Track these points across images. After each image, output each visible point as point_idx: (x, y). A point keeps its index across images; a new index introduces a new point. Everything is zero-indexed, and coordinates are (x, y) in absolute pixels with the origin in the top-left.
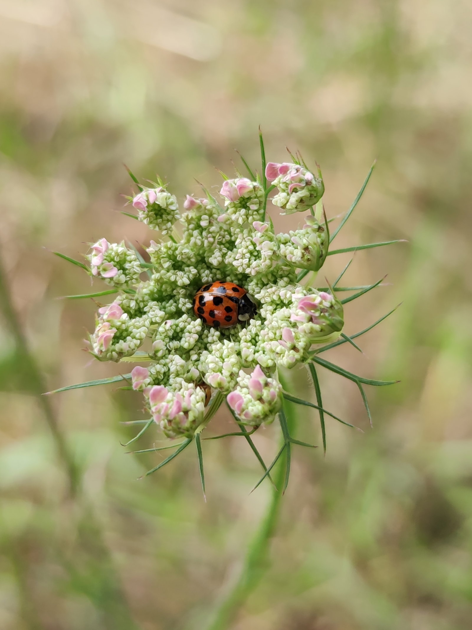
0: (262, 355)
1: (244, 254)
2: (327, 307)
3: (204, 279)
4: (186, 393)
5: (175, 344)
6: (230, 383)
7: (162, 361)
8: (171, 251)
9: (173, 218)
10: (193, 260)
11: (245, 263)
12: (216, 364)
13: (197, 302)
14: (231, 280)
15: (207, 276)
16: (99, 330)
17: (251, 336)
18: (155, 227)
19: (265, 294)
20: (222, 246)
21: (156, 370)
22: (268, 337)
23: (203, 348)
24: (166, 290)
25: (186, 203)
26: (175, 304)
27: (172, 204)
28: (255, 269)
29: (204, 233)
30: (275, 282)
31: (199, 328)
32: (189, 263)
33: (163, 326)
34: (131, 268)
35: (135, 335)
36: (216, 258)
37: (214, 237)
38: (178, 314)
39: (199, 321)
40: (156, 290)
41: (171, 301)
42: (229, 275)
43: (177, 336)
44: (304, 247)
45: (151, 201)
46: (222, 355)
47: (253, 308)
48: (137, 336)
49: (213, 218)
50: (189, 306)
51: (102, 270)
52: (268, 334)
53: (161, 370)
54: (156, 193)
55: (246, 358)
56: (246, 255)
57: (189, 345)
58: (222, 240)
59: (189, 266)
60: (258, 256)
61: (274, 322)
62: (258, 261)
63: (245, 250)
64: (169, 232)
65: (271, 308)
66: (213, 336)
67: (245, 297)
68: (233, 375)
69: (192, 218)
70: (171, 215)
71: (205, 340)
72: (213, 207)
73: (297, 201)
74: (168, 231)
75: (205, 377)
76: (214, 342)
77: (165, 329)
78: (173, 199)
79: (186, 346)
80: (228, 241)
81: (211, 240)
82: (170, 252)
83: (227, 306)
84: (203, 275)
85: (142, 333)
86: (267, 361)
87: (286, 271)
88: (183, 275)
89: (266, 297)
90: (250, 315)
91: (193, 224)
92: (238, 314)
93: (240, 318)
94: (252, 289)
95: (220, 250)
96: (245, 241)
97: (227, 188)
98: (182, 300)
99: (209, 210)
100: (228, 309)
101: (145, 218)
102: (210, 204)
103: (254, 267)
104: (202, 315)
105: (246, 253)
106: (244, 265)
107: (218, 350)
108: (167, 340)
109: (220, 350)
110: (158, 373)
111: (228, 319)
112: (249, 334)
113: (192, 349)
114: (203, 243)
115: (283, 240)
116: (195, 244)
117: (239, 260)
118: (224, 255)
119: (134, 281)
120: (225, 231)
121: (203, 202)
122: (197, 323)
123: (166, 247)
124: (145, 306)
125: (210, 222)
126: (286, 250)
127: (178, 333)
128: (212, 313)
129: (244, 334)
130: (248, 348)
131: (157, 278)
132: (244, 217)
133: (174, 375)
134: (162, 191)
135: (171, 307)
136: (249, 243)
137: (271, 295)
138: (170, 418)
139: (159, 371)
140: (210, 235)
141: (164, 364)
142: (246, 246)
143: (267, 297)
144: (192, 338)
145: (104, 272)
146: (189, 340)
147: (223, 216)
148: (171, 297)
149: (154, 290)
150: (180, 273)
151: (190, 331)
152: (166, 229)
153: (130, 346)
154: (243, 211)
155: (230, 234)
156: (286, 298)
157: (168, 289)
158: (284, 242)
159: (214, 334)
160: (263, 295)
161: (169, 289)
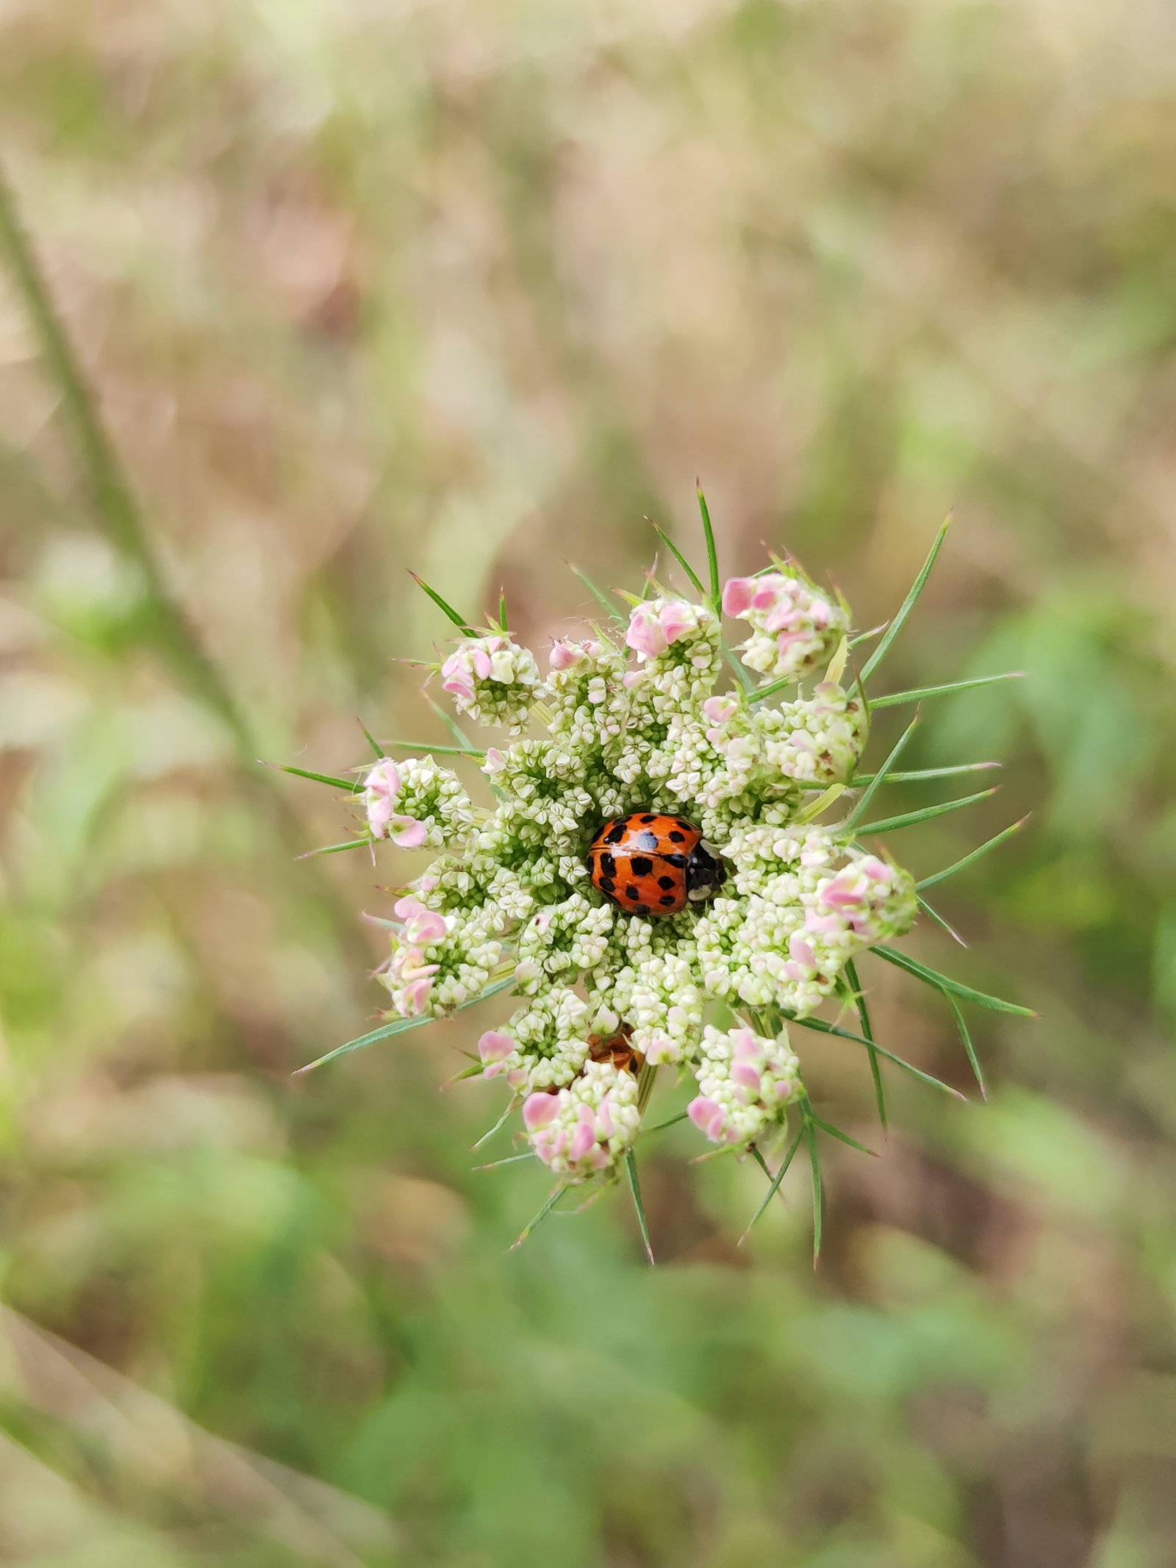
0: (748, 978)
1: (689, 762)
2: (883, 898)
3: (607, 811)
5: (560, 960)
6: (687, 1048)
7: (538, 1003)
8: (531, 760)
9: (529, 697)
10: (581, 774)
11: (693, 783)
12: (653, 1010)
14: (662, 805)
15: (611, 804)
16: (401, 965)
17: (718, 932)
18: (493, 721)
19: (741, 846)
20: (639, 738)
21: (528, 1026)
22: (758, 943)
23: (618, 957)
24: (528, 838)
25: (554, 656)
26: (550, 867)
27: (525, 671)
28: (715, 793)
29: (598, 715)
30: (758, 815)
31: (608, 925)
32: (571, 780)
33: (533, 929)
34: (452, 812)
35: (476, 959)
36: (629, 768)
37: (619, 723)
38: (562, 890)
39: (607, 909)
40: (507, 840)
41: (542, 861)
42: (657, 795)
43: (562, 940)
44: (820, 752)
45: (482, 676)
46: (662, 982)
47: (718, 872)
48: (481, 962)
49: (615, 681)
50: (581, 871)
51: (392, 830)
52: (756, 937)
53: (538, 1025)
54: (489, 656)
55: (715, 989)
56: (692, 764)
57: (591, 959)
58: (638, 726)
59: (571, 786)
60: (717, 762)
61: (768, 914)
62: (719, 773)
63: (690, 752)
64: (525, 728)
65: (757, 874)
66: (638, 934)
68: (692, 1031)
69: (569, 683)
70: (525, 691)
71: (622, 942)
72: (613, 658)
74: (521, 728)
76: (641, 946)
77: (538, 934)
78: (526, 658)
79: (584, 962)
80: (648, 725)
81: (615, 729)
82: (531, 763)
83: (663, 875)
84: (603, 800)
85: (490, 955)
86: (759, 992)
87: (782, 790)
88: (563, 810)
89: (743, 852)
90: (713, 885)
91: (573, 694)
92: (688, 890)
93: (693, 896)
94: (710, 826)
95: (635, 746)
96: (689, 732)
97: (642, 631)
98: (565, 862)
99: (602, 666)
100: (666, 883)
101: (471, 707)
102: (605, 653)
103: (712, 789)
104: (612, 894)
105: (693, 760)
106: (690, 786)
107: (654, 974)
108: (544, 953)
109: (657, 974)
110: (532, 1032)
111: (667, 901)
112: (714, 931)
113: (597, 966)
114: (597, 736)
115: (769, 726)
116: (582, 741)
117: (680, 776)
118: (645, 758)
119: (460, 837)
120: (641, 704)
121: (590, 650)
122: (604, 913)
123: (522, 753)
124: (491, 880)
125: (608, 691)
126: (780, 752)
127: (563, 933)
128: (632, 892)
129: (704, 932)
130: (716, 961)
131: (506, 817)
132: (682, 683)
133: (565, 1033)
134: (503, 647)
135: (542, 873)
136: (697, 736)
137: (755, 848)
138: (571, 1158)
139: (536, 1027)
140: (611, 719)
141: (542, 1008)
142: (690, 743)
143: (746, 854)
144: (596, 945)
145: (397, 833)
146: (590, 950)
147: (635, 677)
148: (539, 851)
149: (503, 839)
150: (556, 807)
151: (589, 930)
152: (517, 724)
153: (469, 985)
154: (680, 671)
155: (652, 709)
156: (787, 854)
157: (531, 838)
158: (773, 728)
159: (639, 931)
160: (738, 849)
161: (535, 838)
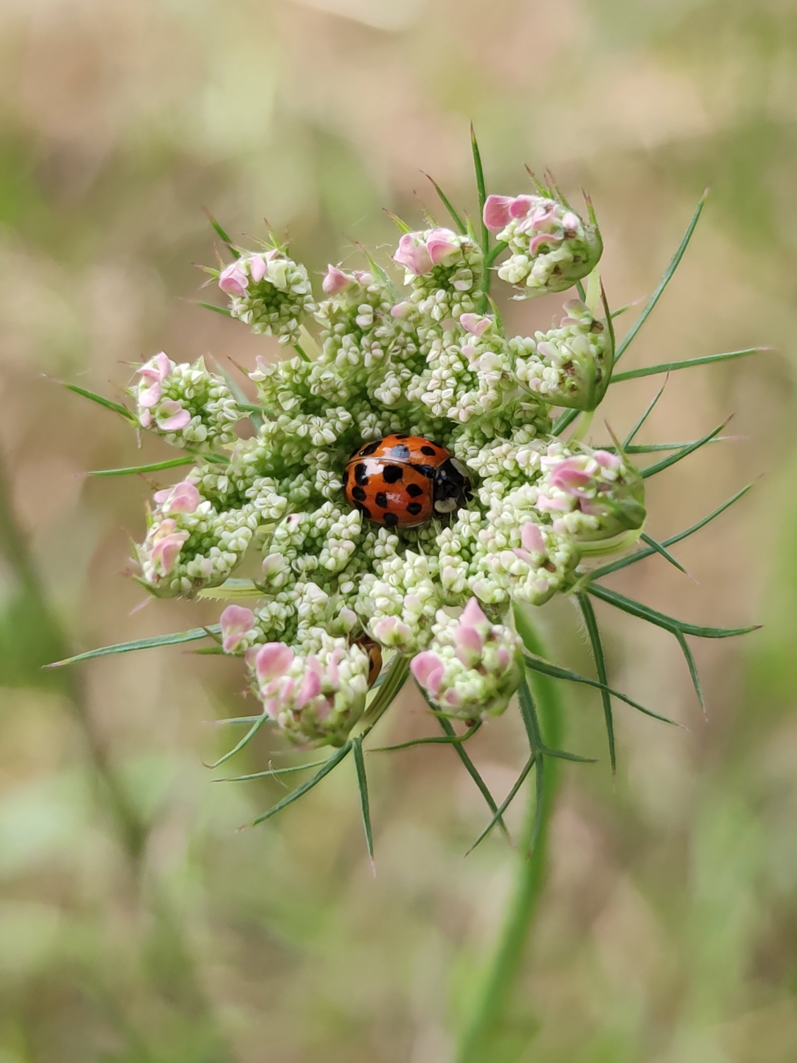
0: (483, 580)
1: (445, 380)
2: (610, 481)
3: (366, 432)
4: (330, 657)
5: (309, 561)
6: (419, 637)
7: (283, 596)
8: (298, 377)
9: (300, 310)
10: (343, 394)
11: (446, 397)
12: (390, 599)
13: (352, 478)
14: (419, 433)
15: (370, 426)
16: (153, 536)
17: (460, 542)
18: (264, 329)
19: (487, 458)
20: (401, 365)
21: (270, 612)
22: (495, 543)
23: (365, 569)
24: (289, 455)
25: (327, 282)
26: (307, 482)
27: (298, 282)
28: (467, 408)
29: (365, 341)
30: (508, 435)
31: (356, 529)
32: (334, 399)
33: (284, 527)
34: (218, 412)
35: (226, 543)
36: (389, 390)
37: (384, 348)
38: (315, 501)
39: (355, 514)
40: (269, 455)
41: (301, 477)
42: (416, 424)
43: (312, 546)
44: (564, 362)
45: (257, 277)
46: (402, 580)
47: (464, 487)
48: (231, 545)
49: (382, 309)
50: (336, 485)
51: (158, 417)
52: (494, 537)
53: (280, 613)
54: (265, 262)
55: (451, 586)
56: (448, 381)
57: (337, 563)
58: (401, 353)
59: (334, 406)
60: (472, 384)
61: (505, 513)
62: (472, 393)
63: (446, 371)
64: (294, 338)
65: (499, 486)
66: (385, 543)
67: (448, 466)
68: (423, 621)
69: (340, 311)
70: (297, 304)
71: (369, 553)
72: (383, 288)
73: (547, 270)
74: (290, 337)
75: (368, 624)
76: (387, 556)
77: (288, 532)
78: (301, 272)
79: (330, 564)
80: (412, 354)
81: (379, 352)
82: (297, 379)
83: (409, 484)
84: (364, 423)
85: (240, 539)
86: (493, 591)
87: (530, 411)
88: (324, 424)
89: (488, 464)
90: (459, 500)
91: (343, 322)
92: (435, 500)
93: (439, 507)
94: (462, 449)
95: (398, 373)
96: (447, 354)
97: (408, 249)
98: (321, 475)
99: (372, 294)
100: (414, 490)
101: (244, 311)
102: (375, 282)
103: (464, 404)
104: (362, 502)
105: (449, 378)
106: (443, 401)
107: (395, 572)
108: (292, 553)
109: (397, 572)
110: (274, 619)
111: (414, 509)
112: (456, 539)
113: (343, 571)
114: (362, 359)
115: (521, 350)
116: (347, 362)
117: (435, 391)
118: (405, 383)
119: (224, 437)
120: (406, 335)
121: (362, 278)
122: (353, 518)
123: (288, 369)
124: (248, 486)
125: (375, 318)
126: (528, 369)
127: (314, 540)
128: (381, 499)
129: (447, 540)
130: (455, 566)
131: (270, 431)
132: (443, 305)
133: (307, 623)
134: (279, 257)
135: (300, 487)
136: (453, 357)
137: (500, 461)
138: (297, 706)
139: (277, 614)
140: (376, 343)
141: (285, 601)
142: (447, 364)
143: (491, 465)
144: (343, 548)
145: (163, 420)
146: (336, 552)
147: (403, 306)
148: (301, 468)
149: (265, 455)
150: (316, 420)
151: (338, 534)
152: (286, 333)
153: (217, 565)
154: (441, 294)
155: (416, 341)
156: (529, 465)
157: (293, 453)
158: (525, 354)
159: (386, 540)
160: (483, 461)
161: (295, 453)
